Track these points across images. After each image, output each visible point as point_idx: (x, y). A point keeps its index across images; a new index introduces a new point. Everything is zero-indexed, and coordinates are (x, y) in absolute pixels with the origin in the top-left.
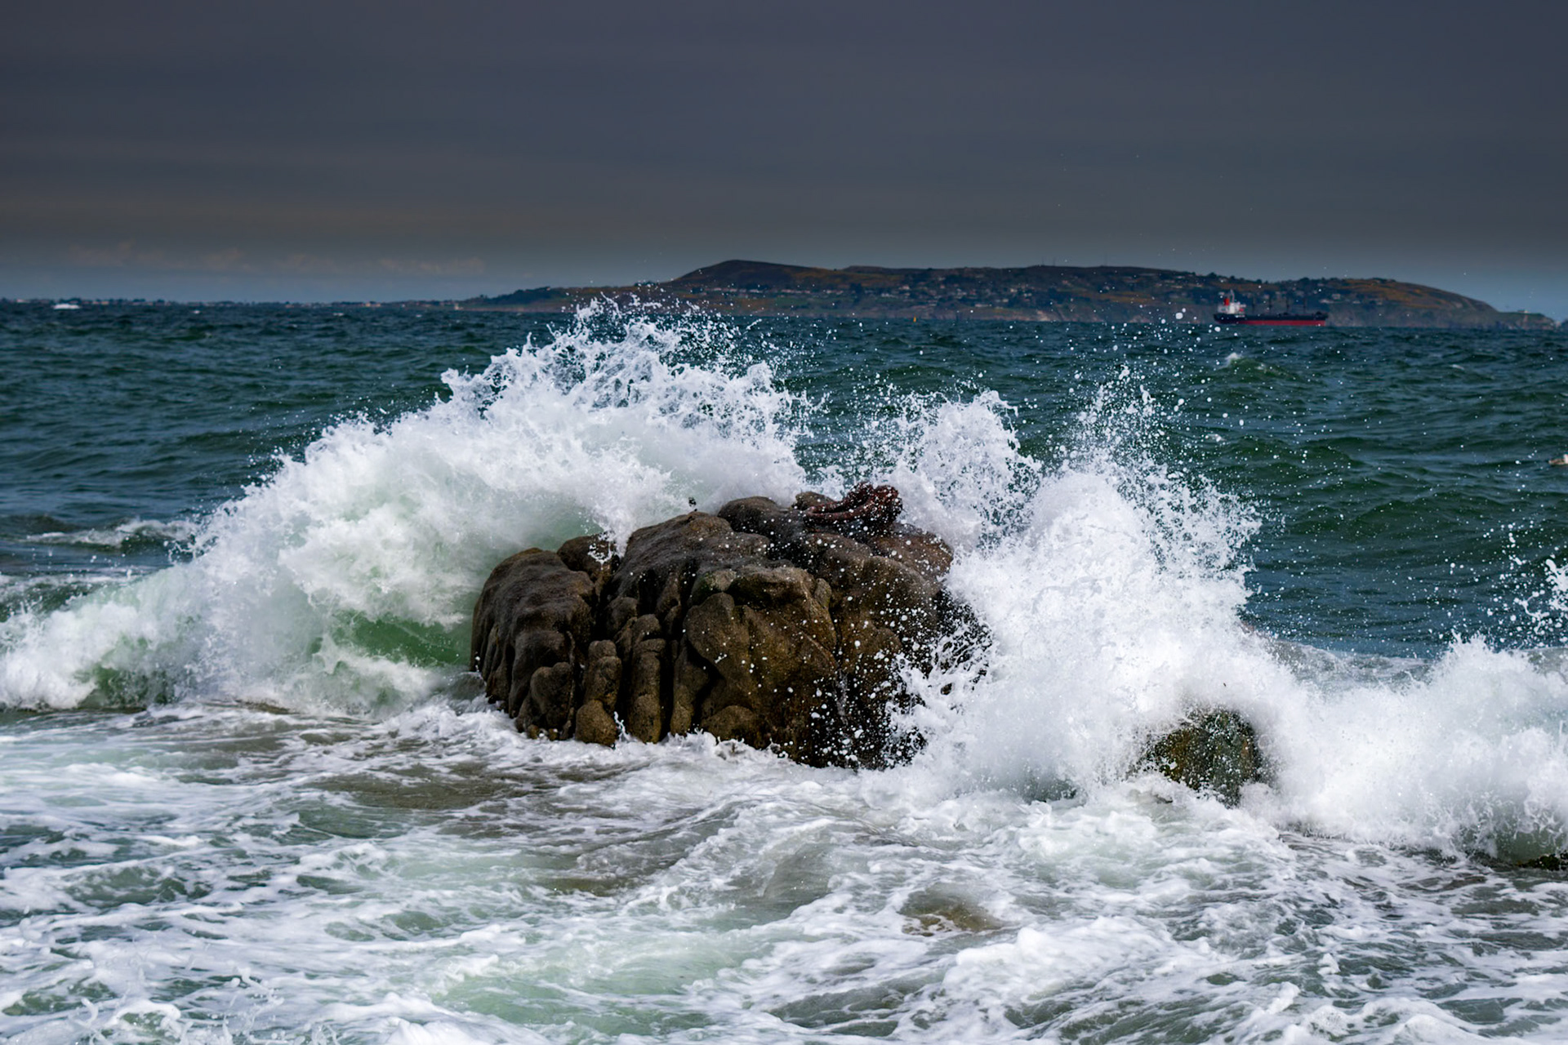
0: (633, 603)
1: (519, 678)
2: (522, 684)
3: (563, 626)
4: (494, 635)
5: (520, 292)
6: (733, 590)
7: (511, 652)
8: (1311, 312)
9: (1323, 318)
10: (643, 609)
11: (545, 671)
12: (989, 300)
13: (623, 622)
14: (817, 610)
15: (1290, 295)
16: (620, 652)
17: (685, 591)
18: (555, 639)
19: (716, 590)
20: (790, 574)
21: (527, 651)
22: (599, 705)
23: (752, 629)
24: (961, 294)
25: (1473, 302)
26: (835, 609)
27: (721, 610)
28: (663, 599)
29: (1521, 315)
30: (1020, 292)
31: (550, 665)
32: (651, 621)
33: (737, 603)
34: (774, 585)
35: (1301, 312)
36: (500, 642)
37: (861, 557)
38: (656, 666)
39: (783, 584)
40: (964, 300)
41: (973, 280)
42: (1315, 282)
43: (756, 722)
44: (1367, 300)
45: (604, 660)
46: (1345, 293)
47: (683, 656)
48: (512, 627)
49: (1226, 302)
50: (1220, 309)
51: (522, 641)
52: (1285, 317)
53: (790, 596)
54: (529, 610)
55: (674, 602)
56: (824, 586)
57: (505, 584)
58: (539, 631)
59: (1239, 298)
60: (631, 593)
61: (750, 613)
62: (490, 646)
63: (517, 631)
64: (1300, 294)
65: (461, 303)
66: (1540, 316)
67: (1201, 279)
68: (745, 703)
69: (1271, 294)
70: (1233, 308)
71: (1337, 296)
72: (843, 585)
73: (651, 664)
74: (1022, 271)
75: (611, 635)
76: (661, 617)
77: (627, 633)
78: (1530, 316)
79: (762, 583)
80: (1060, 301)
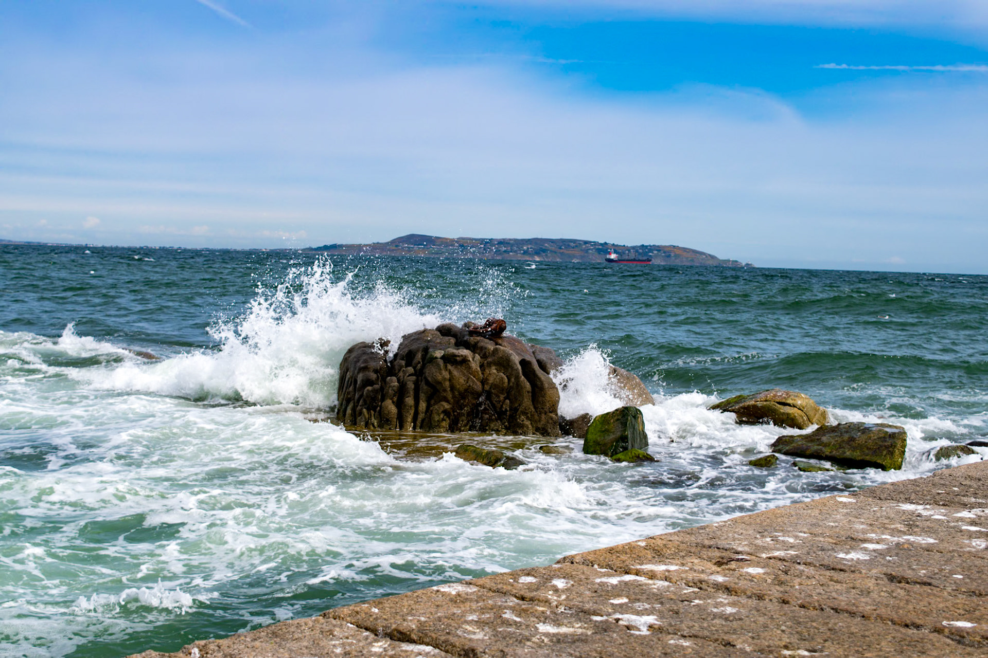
0: (403, 363)
1: (359, 390)
2: (360, 393)
3: (376, 371)
4: (348, 375)
5: (325, 246)
6: (443, 358)
7: (356, 381)
8: (645, 258)
9: (650, 261)
10: (407, 365)
11: (370, 388)
12: (515, 252)
13: (399, 370)
14: (475, 365)
15: (637, 251)
16: (399, 381)
17: (424, 358)
18: (373, 376)
19: (436, 358)
20: (465, 352)
21: (362, 381)
22: (391, 401)
23: (450, 373)
24: (504, 249)
25: (709, 255)
26: (482, 366)
27: (438, 365)
28: (415, 361)
29: (729, 261)
30: (528, 248)
31: (372, 386)
32: (410, 370)
33: (445, 363)
34: (459, 356)
35: (641, 258)
36: (351, 377)
37: (491, 346)
38: (413, 386)
39: (462, 356)
40: (505, 251)
41: (509, 243)
42: (647, 246)
43: (451, 408)
44: (668, 254)
45: (392, 384)
46: (659, 251)
47: (423, 383)
48: (356, 372)
49: (610, 254)
50: (608, 256)
51: (360, 377)
52: (634, 260)
53: (464, 361)
54: (362, 365)
55: (419, 363)
56: (477, 357)
57: (353, 355)
58: (367, 373)
59: (615, 252)
60: (402, 359)
61: (449, 367)
62: (347, 379)
63: (358, 373)
64: (641, 251)
65: (302, 250)
66: (736, 261)
67: (601, 244)
68: (447, 401)
69: (629, 251)
70: (613, 256)
71: (656, 252)
72: (484, 357)
73: (411, 386)
74: (529, 240)
75: (395, 375)
76: (414, 368)
77: (401, 374)
78: (733, 261)
79: (454, 356)
80: (544, 252)
